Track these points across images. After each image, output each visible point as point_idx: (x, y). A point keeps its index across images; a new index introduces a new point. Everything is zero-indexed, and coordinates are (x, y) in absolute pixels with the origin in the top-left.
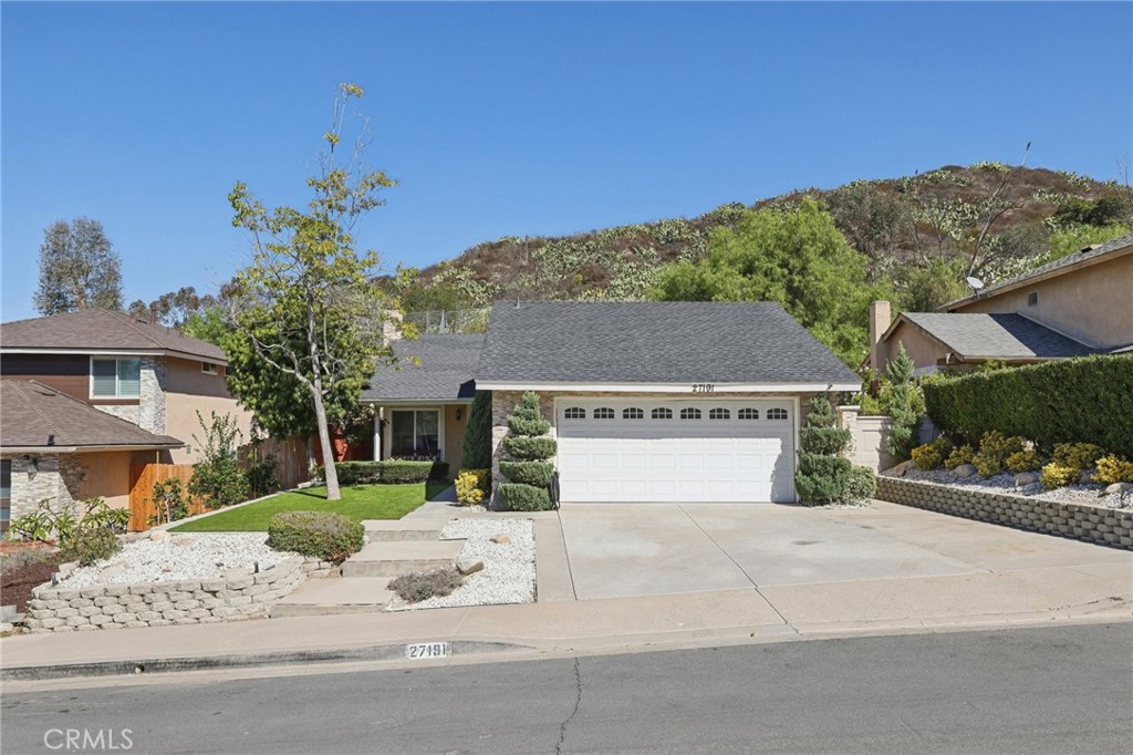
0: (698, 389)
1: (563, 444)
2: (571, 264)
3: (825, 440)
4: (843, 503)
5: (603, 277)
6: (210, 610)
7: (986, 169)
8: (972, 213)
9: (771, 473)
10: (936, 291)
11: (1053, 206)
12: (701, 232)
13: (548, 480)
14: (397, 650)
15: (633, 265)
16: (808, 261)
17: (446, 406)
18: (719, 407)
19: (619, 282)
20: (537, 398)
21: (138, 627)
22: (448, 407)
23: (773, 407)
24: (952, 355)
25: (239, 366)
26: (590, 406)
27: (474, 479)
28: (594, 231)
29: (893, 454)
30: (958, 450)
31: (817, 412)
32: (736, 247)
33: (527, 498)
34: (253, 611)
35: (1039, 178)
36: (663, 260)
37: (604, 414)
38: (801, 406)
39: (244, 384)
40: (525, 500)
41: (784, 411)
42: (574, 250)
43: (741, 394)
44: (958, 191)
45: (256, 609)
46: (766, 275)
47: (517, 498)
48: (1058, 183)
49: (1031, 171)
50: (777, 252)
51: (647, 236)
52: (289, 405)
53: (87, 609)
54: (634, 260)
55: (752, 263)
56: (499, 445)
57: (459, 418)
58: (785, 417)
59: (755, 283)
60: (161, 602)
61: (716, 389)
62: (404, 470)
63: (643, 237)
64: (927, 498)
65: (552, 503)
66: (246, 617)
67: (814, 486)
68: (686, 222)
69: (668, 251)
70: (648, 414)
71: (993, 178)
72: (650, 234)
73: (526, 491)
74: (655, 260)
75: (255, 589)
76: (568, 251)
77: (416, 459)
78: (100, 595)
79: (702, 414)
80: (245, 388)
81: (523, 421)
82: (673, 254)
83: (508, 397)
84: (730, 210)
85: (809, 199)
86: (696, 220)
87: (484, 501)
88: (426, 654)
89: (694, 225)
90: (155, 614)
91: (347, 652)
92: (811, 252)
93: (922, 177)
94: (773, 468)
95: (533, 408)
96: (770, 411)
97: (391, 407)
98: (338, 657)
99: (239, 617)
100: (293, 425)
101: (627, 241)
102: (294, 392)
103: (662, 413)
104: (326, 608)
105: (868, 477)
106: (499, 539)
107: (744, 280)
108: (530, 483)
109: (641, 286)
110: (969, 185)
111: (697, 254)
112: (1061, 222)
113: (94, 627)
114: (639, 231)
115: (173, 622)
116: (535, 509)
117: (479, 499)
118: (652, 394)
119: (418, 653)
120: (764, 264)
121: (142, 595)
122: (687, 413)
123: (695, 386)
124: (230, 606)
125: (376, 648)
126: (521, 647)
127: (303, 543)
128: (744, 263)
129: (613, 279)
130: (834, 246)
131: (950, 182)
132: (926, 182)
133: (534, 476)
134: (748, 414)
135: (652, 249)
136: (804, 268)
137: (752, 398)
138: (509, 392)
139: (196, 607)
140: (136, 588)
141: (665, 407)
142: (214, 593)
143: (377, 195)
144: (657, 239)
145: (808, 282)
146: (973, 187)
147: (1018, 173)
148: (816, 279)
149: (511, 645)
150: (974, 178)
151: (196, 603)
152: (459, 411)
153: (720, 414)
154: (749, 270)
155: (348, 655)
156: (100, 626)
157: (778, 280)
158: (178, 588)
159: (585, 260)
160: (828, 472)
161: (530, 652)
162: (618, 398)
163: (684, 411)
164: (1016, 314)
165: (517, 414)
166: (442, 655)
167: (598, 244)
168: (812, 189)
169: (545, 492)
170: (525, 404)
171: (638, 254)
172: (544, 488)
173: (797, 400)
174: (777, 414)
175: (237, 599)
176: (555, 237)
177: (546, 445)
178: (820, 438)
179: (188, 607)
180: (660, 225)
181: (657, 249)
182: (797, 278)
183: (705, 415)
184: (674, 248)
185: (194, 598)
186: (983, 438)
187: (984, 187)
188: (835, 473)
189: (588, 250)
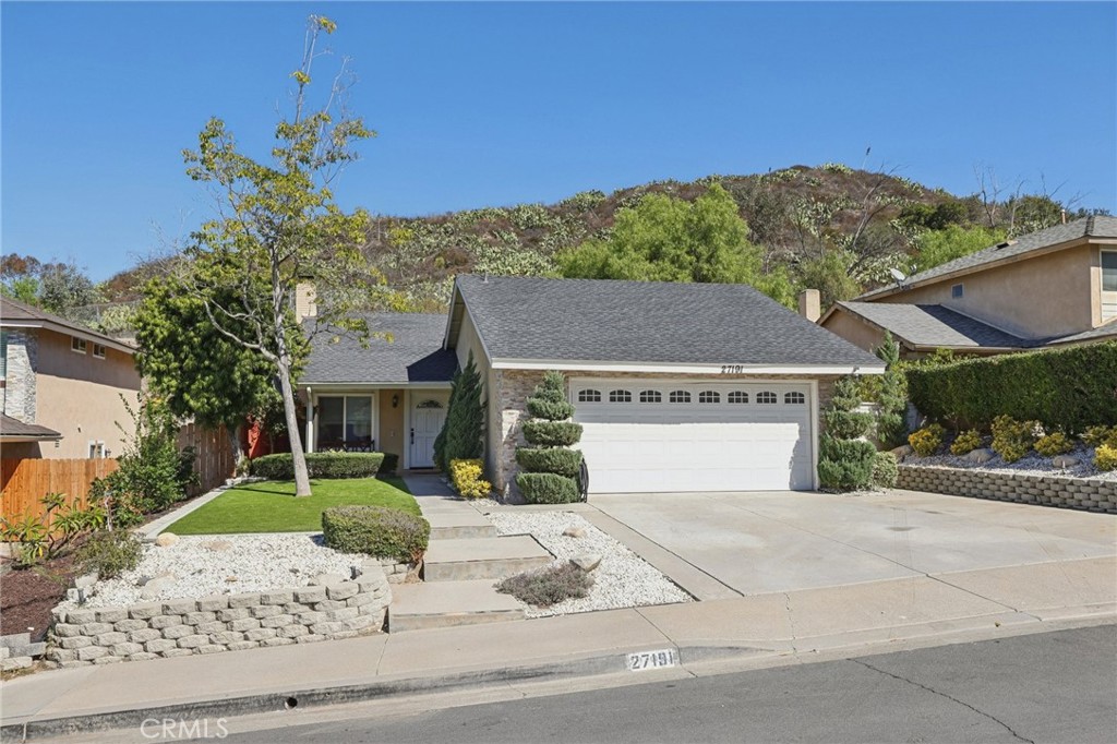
0: (726, 370)
1: (588, 428)
2: (429, 246)
3: (852, 423)
4: (868, 489)
5: (466, 261)
6: (308, 626)
7: (833, 171)
8: (825, 211)
9: (789, 460)
10: (830, 283)
11: (896, 209)
12: (562, 218)
13: (577, 468)
14: (617, 661)
15: (496, 249)
16: (717, 248)
17: (381, 390)
18: (738, 390)
19: (485, 267)
20: (561, 378)
21: (214, 652)
22: (383, 393)
23: (791, 391)
24: (901, 343)
25: (153, 341)
26: (605, 388)
27: (477, 469)
28: (449, 213)
29: (884, 440)
30: (966, 434)
31: (842, 396)
32: (643, 232)
33: (556, 489)
34: (363, 625)
35: (880, 182)
36: (525, 246)
37: (621, 396)
38: (820, 390)
39: (162, 363)
40: (553, 492)
41: (801, 395)
42: (430, 232)
43: (761, 376)
44: (810, 190)
45: (367, 623)
46: (673, 262)
47: (543, 489)
48: (897, 188)
49: (872, 175)
50: (685, 238)
51: (508, 220)
52: (225, 386)
53: (141, 632)
54: (496, 244)
55: (658, 248)
56: (510, 431)
57: (395, 405)
58: (802, 401)
59: (662, 270)
60: (242, 618)
61: (745, 371)
62: (352, 463)
63: (503, 221)
64: (946, 483)
65: (580, 494)
66: (356, 633)
67: (843, 472)
68: (545, 208)
69: (529, 237)
70: (665, 398)
71: (840, 179)
72: (509, 218)
73: (554, 480)
74: (517, 246)
75: (362, 599)
76: (424, 232)
77: (363, 451)
78: (158, 614)
79: (721, 397)
80: (163, 367)
81: (549, 402)
82: (535, 241)
83: (520, 377)
84: (589, 198)
85: (717, 186)
86: (555, 206)
87: (495, 494)
88: (650, 665)
89: (553, 212)
90: (237, 635)
91: (556, 666)
92: (720, 239)
93: (774, 174)
94: (791, 454)
95: (556, 388)
96: (787, 395)
97: (318, 392)
98: (546, 674)
99: (347, 633)
100: (225, 411)
101: (487, 225)
102: (232, 372)
103: (680, 397)
104: (458, 618)
105: (890, 462)
106: (578, 533)
107: (652, 266)
108: (557, 472)
109: (509, 272)
110: (819, 185)
111: (559, 241)
112: (905, 224)
113: (151, 655)
114: (498, 215)
115: (261, 644)
116: (563, 501)
117: (487, 492)
118: (672, 375)
119: (641, 663)
120: (670, 250)
121: (216, 612)
122: (706, 397)
123: (724, 367)
124: (334, 620)
125: (590, 661)
126: (757, 650)
127: (375, 543)
128: (650, 248)
129: (477, 264)
130: (739, 235)
131: (801, 181)
132: (779, 180)
133: (562, 465)
134: (766, 398)
135: (513, 235)
136: (711, 256)
137: (772, 381)
138: (521, 372)
139: (290, 623)
140: (208, 603)
141: (684, 390)
142: (312, 605)
143: (348, 146)
144: (517, 224)
145: (716, 270)
146: (823, 187)
147: (862, 175)
148: (725, 269)
149: (746, 649)
150: (822, 179)
151: (289, 618)
152: (395, 397)
153: (738, 398)
154: (655, 256)
155: (558, 670)
156: (160, 654)
157: (686, 268)
158: (264, 600)
159: (444, 243)
160: (855, 457)
161: (769, 655)
162: (637, 380)
163: (702, 394)
164: (939, 306)
165: (538, 396)
166: (669, 665)
167: (456, 226)
168: (671, 182)
169: (573, 482)
170: (548, 385)
171: (499, 239)
172: (571, 477)
173: (814, 384)
174: (795, 398)
175: (341, 612)
176: (409, 217)
177: (574, 430)
178: (847, 423)
179: (280, 624)
180: (519, 210)
181: (518, 235)
182: (706, 266)
183: (724, 398)
184: (534, 234)
185: (286, 612)
186: (994, 422)
187: (831, 187)
188: (862, 458)
189: (446, 232)
